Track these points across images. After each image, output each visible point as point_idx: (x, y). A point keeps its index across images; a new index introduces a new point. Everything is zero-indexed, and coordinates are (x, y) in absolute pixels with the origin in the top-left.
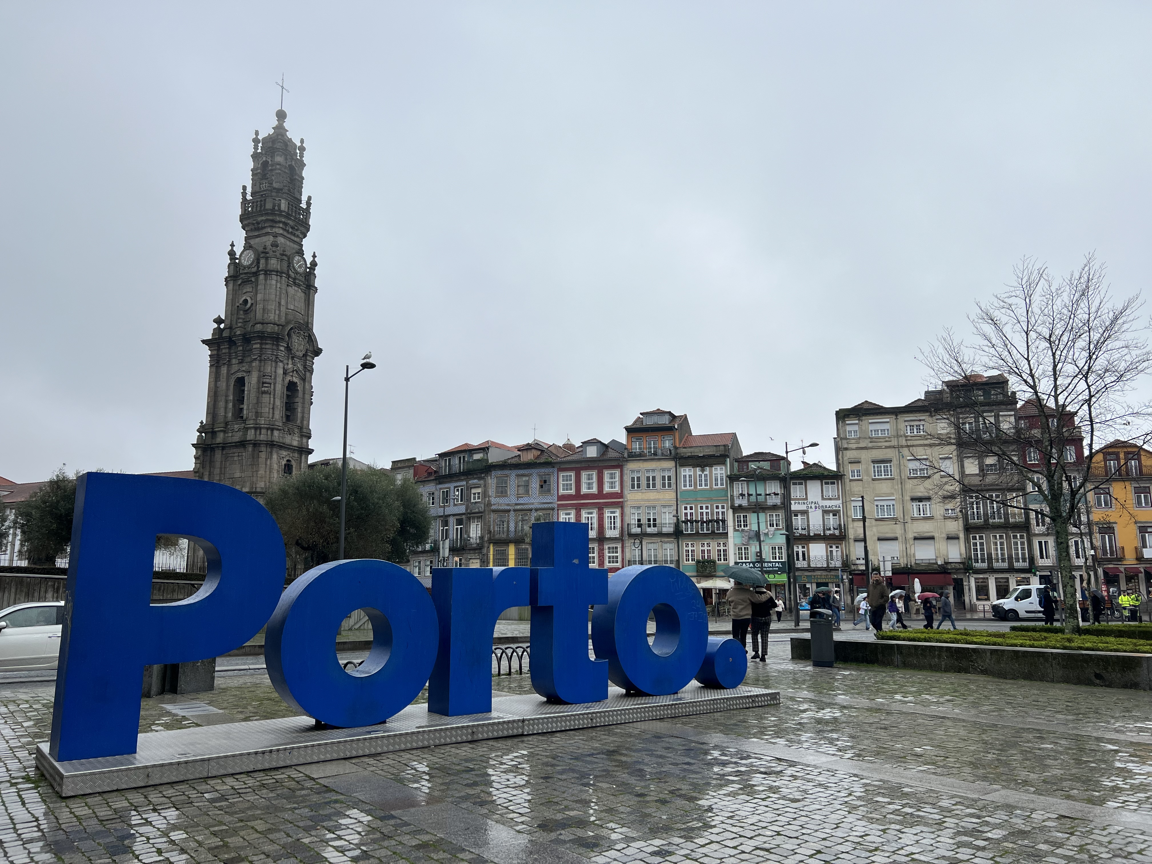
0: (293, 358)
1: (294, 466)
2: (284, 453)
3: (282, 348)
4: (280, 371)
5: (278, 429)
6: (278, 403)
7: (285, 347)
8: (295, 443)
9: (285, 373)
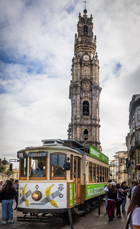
0: (84, 92)
1: (89, 131)
2: (83, 127)
3: (79, 90)
4: (79, 98)
5: (78, 119)
6: (78, 109)
7: (80, 89)
8: (89, 123)
9: (81, 98)
